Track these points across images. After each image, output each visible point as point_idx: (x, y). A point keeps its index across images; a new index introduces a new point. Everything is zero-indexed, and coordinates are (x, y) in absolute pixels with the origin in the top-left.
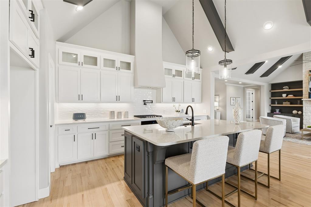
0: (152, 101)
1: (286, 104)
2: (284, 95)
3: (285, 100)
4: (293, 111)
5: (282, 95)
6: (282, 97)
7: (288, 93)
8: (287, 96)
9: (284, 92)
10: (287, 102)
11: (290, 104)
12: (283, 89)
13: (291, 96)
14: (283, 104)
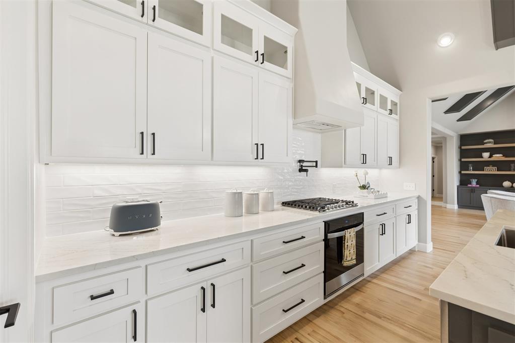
0: (316, 162)
1: (491, 171)
2: (486, 155)
3: (488, 163)
4: (503, 183)
5: (482, 154)
6: (482, 157)
7: (492, 151)
8: (490, 156)
9: (486, 150)
10: (491, 167)
11: (497, 171)
12: (483, 144)
13: (498, 157)
14: (484, 170)
